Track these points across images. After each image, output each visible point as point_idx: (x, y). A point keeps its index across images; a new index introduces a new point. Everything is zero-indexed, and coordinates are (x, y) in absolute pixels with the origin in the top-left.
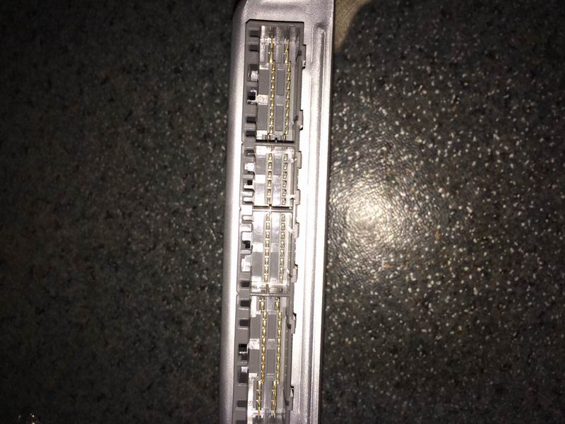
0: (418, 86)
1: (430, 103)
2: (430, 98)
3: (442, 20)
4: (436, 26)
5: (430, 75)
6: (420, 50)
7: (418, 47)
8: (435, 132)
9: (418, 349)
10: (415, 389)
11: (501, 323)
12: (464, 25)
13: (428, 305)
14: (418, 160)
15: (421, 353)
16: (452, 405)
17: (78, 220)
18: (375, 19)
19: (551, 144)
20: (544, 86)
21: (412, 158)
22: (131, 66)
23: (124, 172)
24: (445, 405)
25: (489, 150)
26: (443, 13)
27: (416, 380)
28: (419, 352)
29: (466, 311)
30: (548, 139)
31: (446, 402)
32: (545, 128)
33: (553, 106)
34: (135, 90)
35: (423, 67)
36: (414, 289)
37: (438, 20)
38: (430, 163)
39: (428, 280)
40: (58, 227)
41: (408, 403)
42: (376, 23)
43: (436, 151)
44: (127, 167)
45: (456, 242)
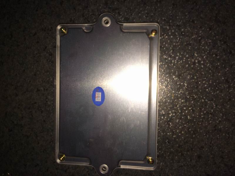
0: (164, 34)
1: (169, 41)
2: (169, 39)
3: (173, 8)
4: (171, 10)
5: (169, 30)
6: (164, 20)
7: (163, 18)
8: (171, 53)
9: (166, 141)
10: (165, 158)
11: (199, 130)
12: (182, 10)
13: (170, 124)
14: (164, 65)
15: (167, 143)
16: (180, 164)
17: (25, 92)
18: (146, 7)
19: (218, 57)
20: (215, 33)
21: (162, 64)
22: (46, 28)
23: (44, 72)
24: (178, 164)
25: (193, 60)
26: (174, 4)
27: (166, 154)
28: (166, 142)
29: (185, 125)
30: (216, 55)
31: (178, 162)
32: (215, 51)
33: (219, 42)
34: (48, 38)
35: (166, 27)
36: (164, 117)
37: (171, 8)
38: (169, 66)
39: (169, 113)
40: (17, 95)
41: (163, 164)
42: (146, 9)
43: (172, 61)
44: (45, 70)
45: (180, 97)
